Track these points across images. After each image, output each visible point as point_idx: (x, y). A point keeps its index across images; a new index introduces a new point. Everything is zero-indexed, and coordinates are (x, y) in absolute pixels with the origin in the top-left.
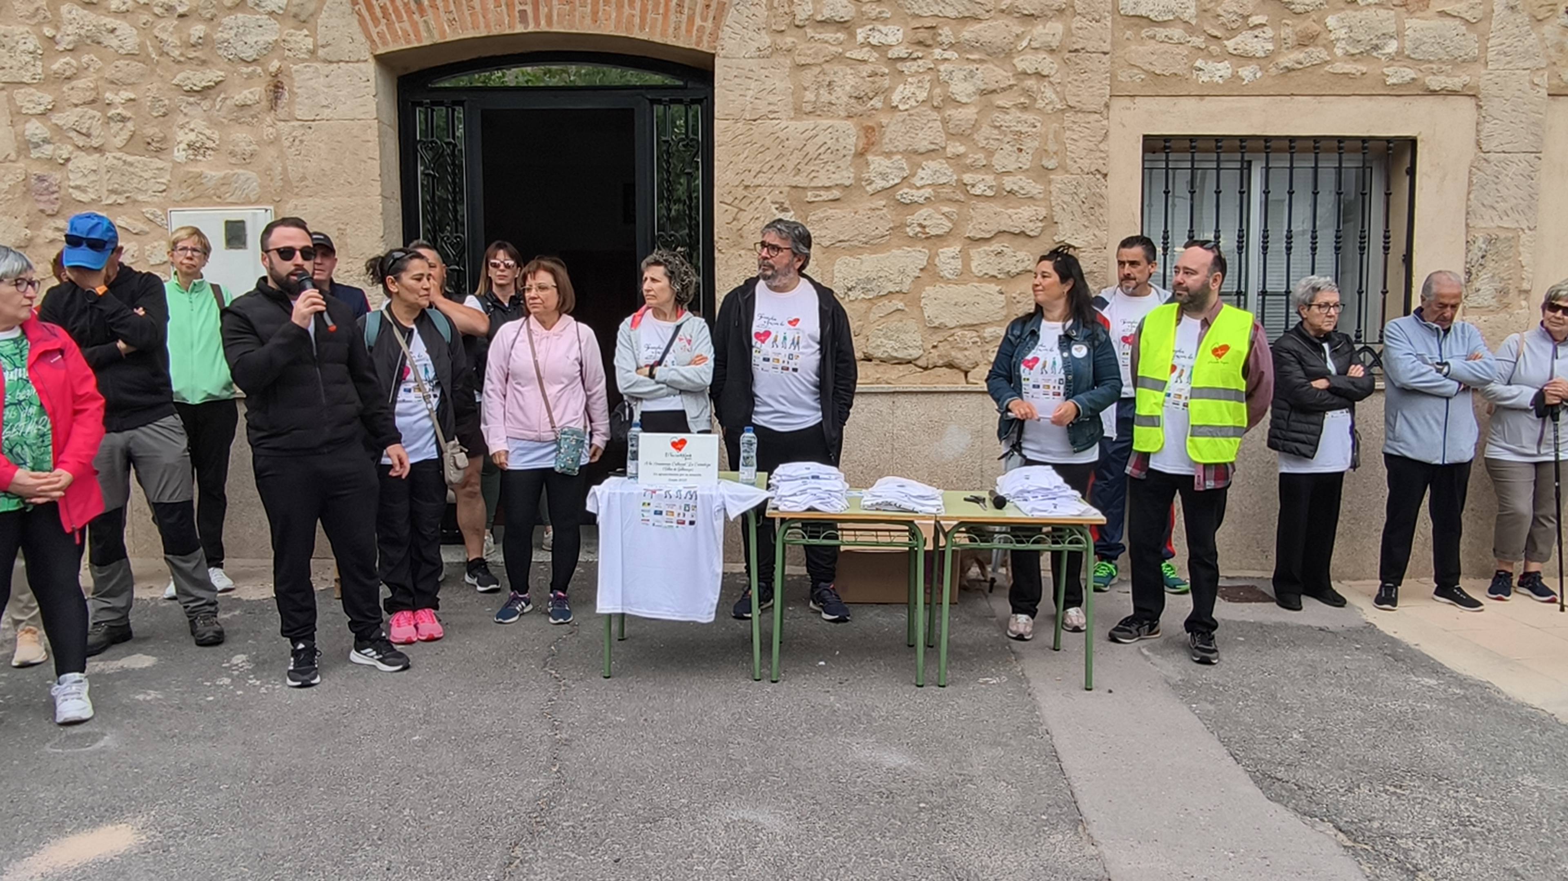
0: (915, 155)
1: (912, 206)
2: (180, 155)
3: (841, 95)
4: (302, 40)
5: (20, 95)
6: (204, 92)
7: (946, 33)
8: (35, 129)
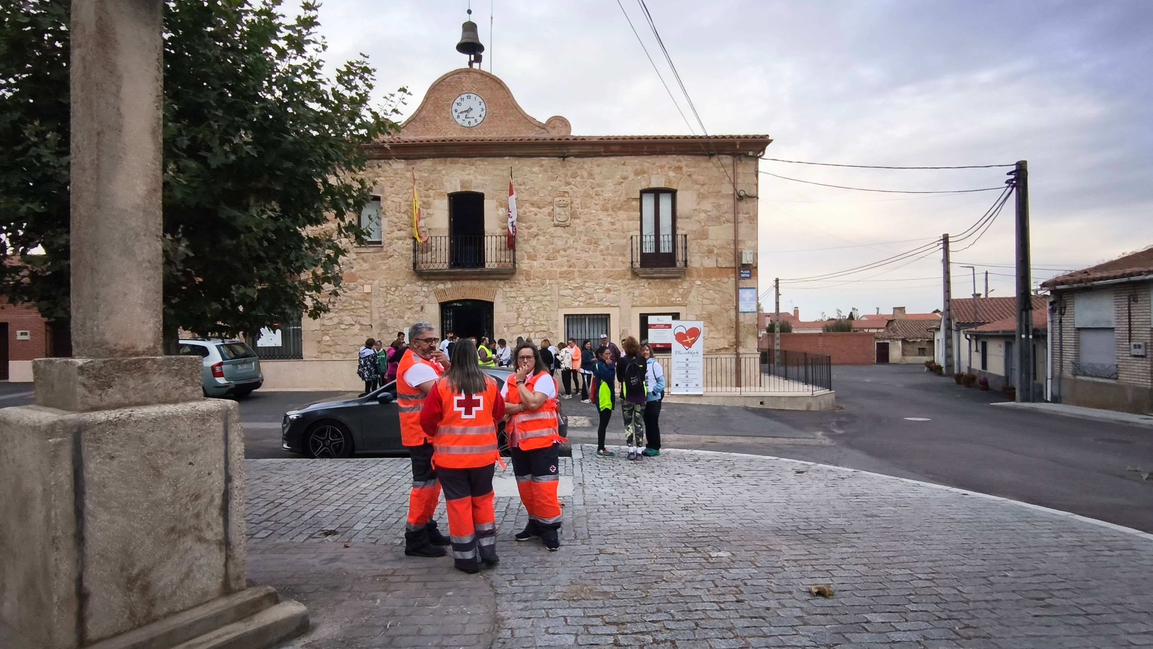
0: (526, 319)
1: (526, 326)
2: (406, 319)
3: (514, 309)
4: (427, 300)
5: (380, 309)
6: (410, 309)
7: (531, 299)
8: (382, 315)
